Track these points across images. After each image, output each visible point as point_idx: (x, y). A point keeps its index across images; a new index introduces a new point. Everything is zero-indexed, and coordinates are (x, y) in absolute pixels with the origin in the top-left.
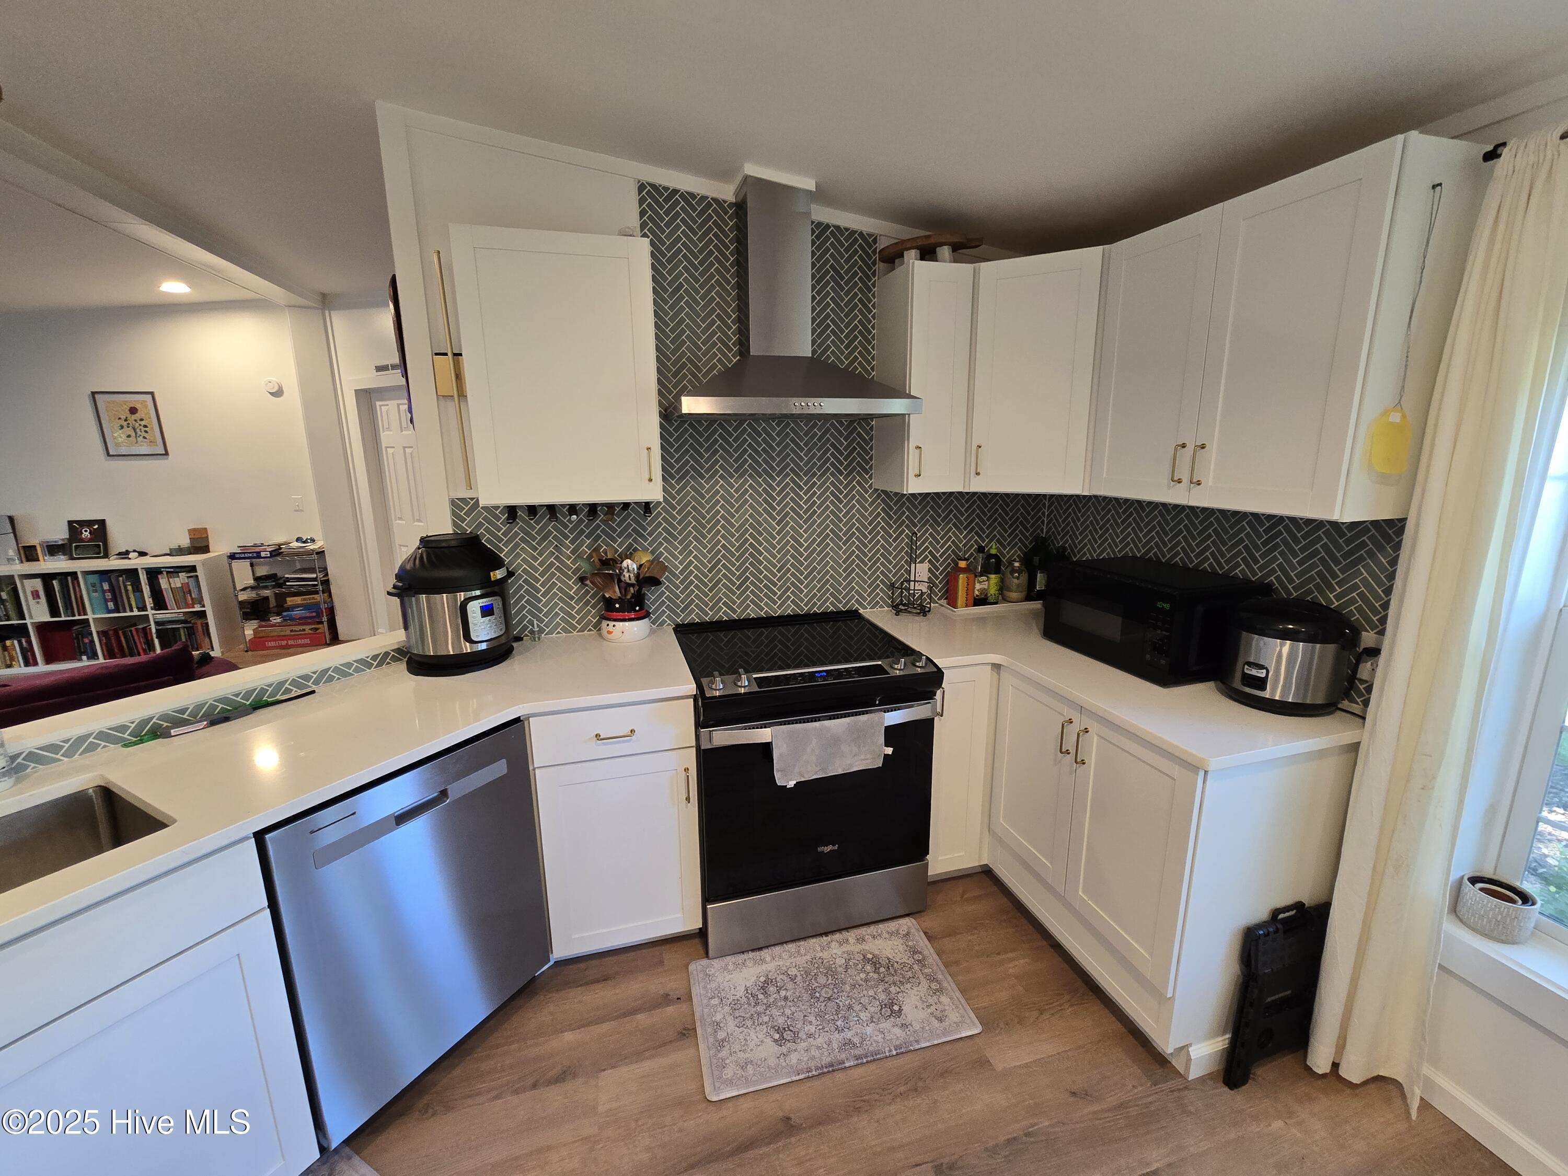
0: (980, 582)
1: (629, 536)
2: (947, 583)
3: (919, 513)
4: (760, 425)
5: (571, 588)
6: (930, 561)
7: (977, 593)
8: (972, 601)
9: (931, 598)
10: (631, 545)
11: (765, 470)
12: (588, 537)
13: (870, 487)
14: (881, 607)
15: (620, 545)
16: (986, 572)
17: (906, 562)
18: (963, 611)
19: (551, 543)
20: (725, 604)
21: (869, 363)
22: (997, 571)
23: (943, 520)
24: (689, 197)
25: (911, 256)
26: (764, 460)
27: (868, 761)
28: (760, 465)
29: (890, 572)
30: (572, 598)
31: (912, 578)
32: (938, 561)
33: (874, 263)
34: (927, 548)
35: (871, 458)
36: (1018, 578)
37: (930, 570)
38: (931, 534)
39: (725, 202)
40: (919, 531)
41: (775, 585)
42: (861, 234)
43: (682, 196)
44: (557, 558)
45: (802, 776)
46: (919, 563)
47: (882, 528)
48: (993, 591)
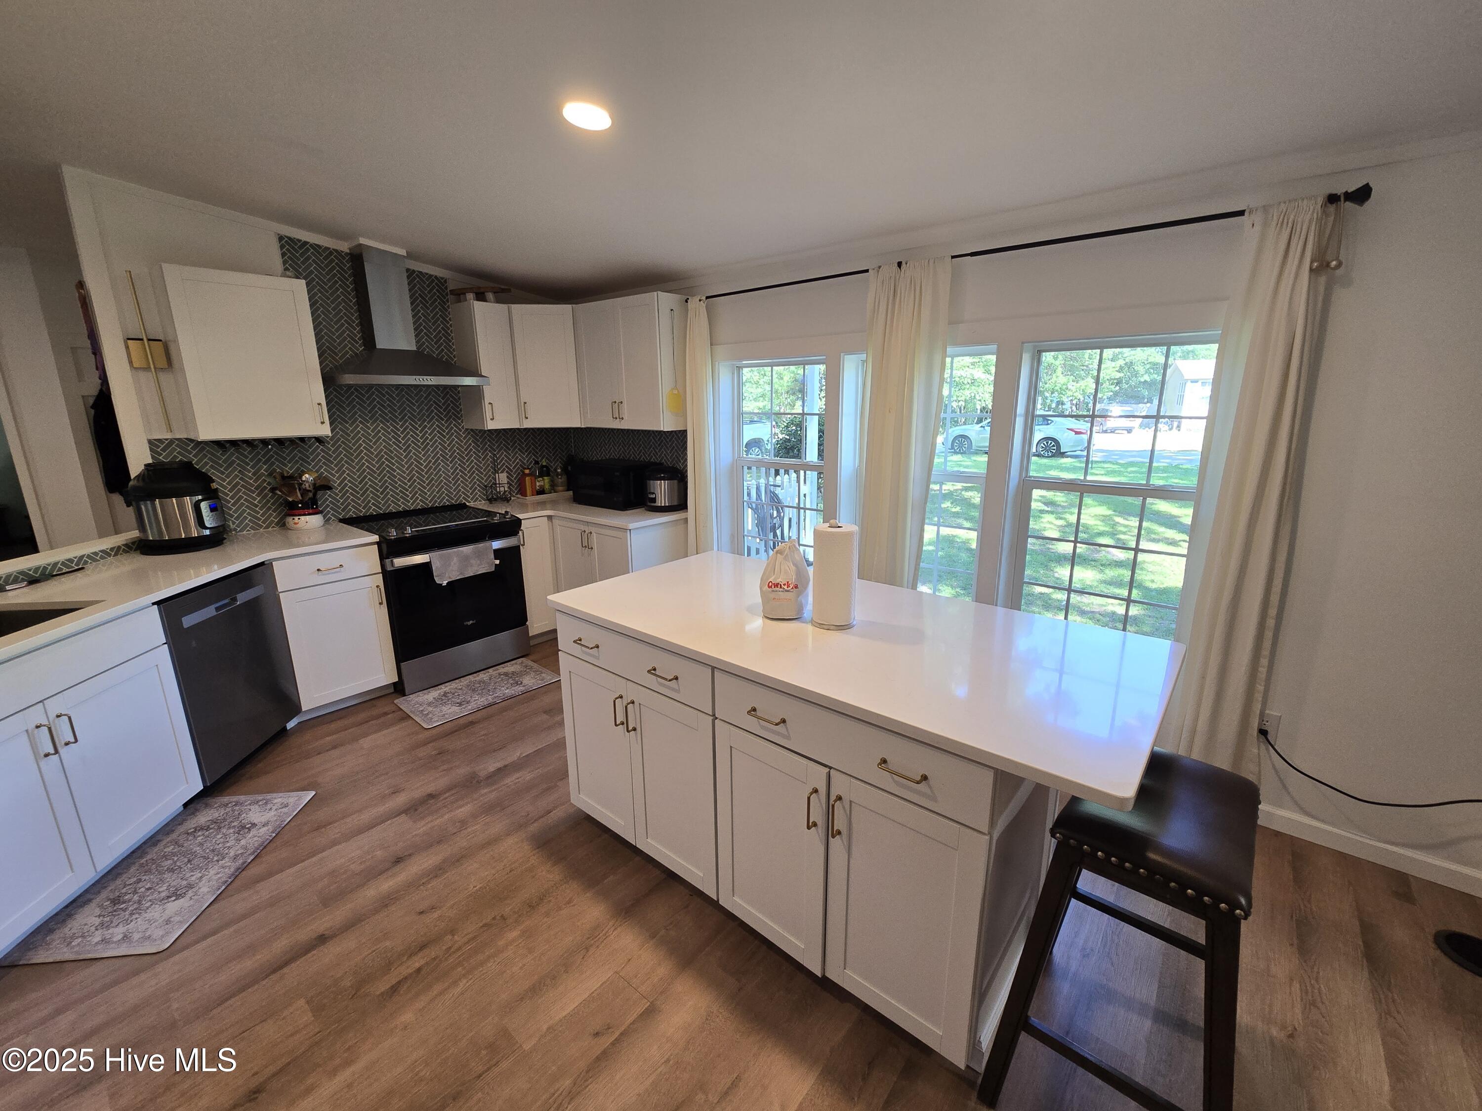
0: (539, 481)
1: (297, 462)
2: (519, 484)
3: (496, 442)
4: (384, 390)
5: (255, 499)
6: (507, 472)
7: (538, 488)
8: (535, 493)
9: (511, 494)
10: (298, 469)
11: (390, 418)
12: (265, 463)
13: (463, 427)
14: (480, 501)
15: (291, 468)
16: (541, 475)
17: (492, 472)
18: (531, 499)
19: (235, 469)
20: (373, 504)
21: (452, 353)
22: (548, 475)
23: (511, 447)
24: (316, 247)
25: (470, 296)
26: (389, 412)
27: (486, 568)
28: (387, 415)
29: (483, 479)
30: (256, 506)
31: (498, 482)
32: (512, 471)
33: (447, 294)
34: (504, 464)
35: (461, 410)
36: (561, 478)
37: (508, 477)
38: (505, 455)
39: (342, 252)
40: (498, 453)
41: (407, 490)
42: (436, 277)
43: (311, 246)
44: (241, 479)
45: (450, 578)
46: (501, 473)
47: (474, 452)
48: (547, 487)
